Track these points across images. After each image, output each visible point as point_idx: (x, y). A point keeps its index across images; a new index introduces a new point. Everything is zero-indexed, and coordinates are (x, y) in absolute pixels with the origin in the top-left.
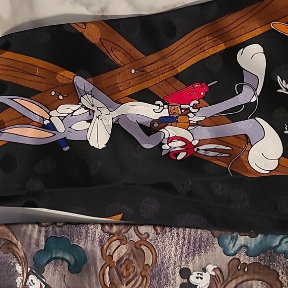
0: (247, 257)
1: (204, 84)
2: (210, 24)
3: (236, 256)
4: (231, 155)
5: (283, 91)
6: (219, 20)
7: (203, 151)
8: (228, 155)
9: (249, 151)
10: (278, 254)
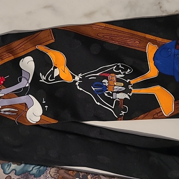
0: (15, 175)
1: (2, 77)
2: (6, 46)
3: (10, 175)
4: (17, 114)
5: (43, 81)
6: (11, 44)
7: (3, 112)
8: (16, 114)
9: (27, 112)
10: (31, 175)
